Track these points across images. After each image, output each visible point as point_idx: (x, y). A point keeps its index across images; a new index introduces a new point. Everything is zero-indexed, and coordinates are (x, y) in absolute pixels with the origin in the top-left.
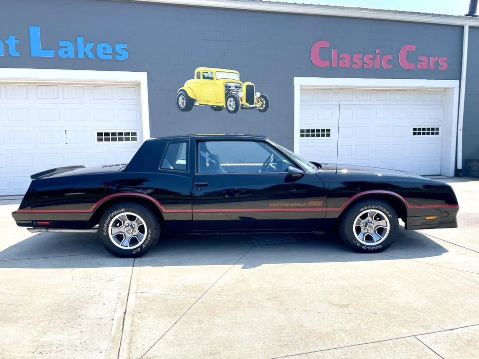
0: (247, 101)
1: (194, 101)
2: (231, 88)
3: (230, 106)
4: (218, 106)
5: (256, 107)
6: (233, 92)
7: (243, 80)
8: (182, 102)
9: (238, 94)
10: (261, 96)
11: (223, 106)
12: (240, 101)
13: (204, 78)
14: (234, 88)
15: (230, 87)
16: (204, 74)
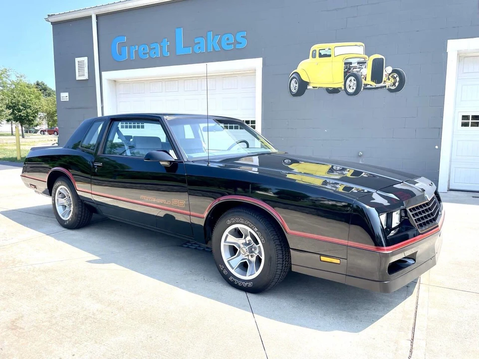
0: (372, 79)
1: (307, 84)
2: (353, 65)
3: (350, 87)
4: (334, 89)
5: (385, 86)
6: (355, 70)
7: (368, 52)
8: (294, 86)
9: (361, 71)
10: (394, 71)
11: (341, 88)
12: (363, 80)
13: (321, 56)
14: (356, 65)
15: (351, 63)
16: (320, 51)
